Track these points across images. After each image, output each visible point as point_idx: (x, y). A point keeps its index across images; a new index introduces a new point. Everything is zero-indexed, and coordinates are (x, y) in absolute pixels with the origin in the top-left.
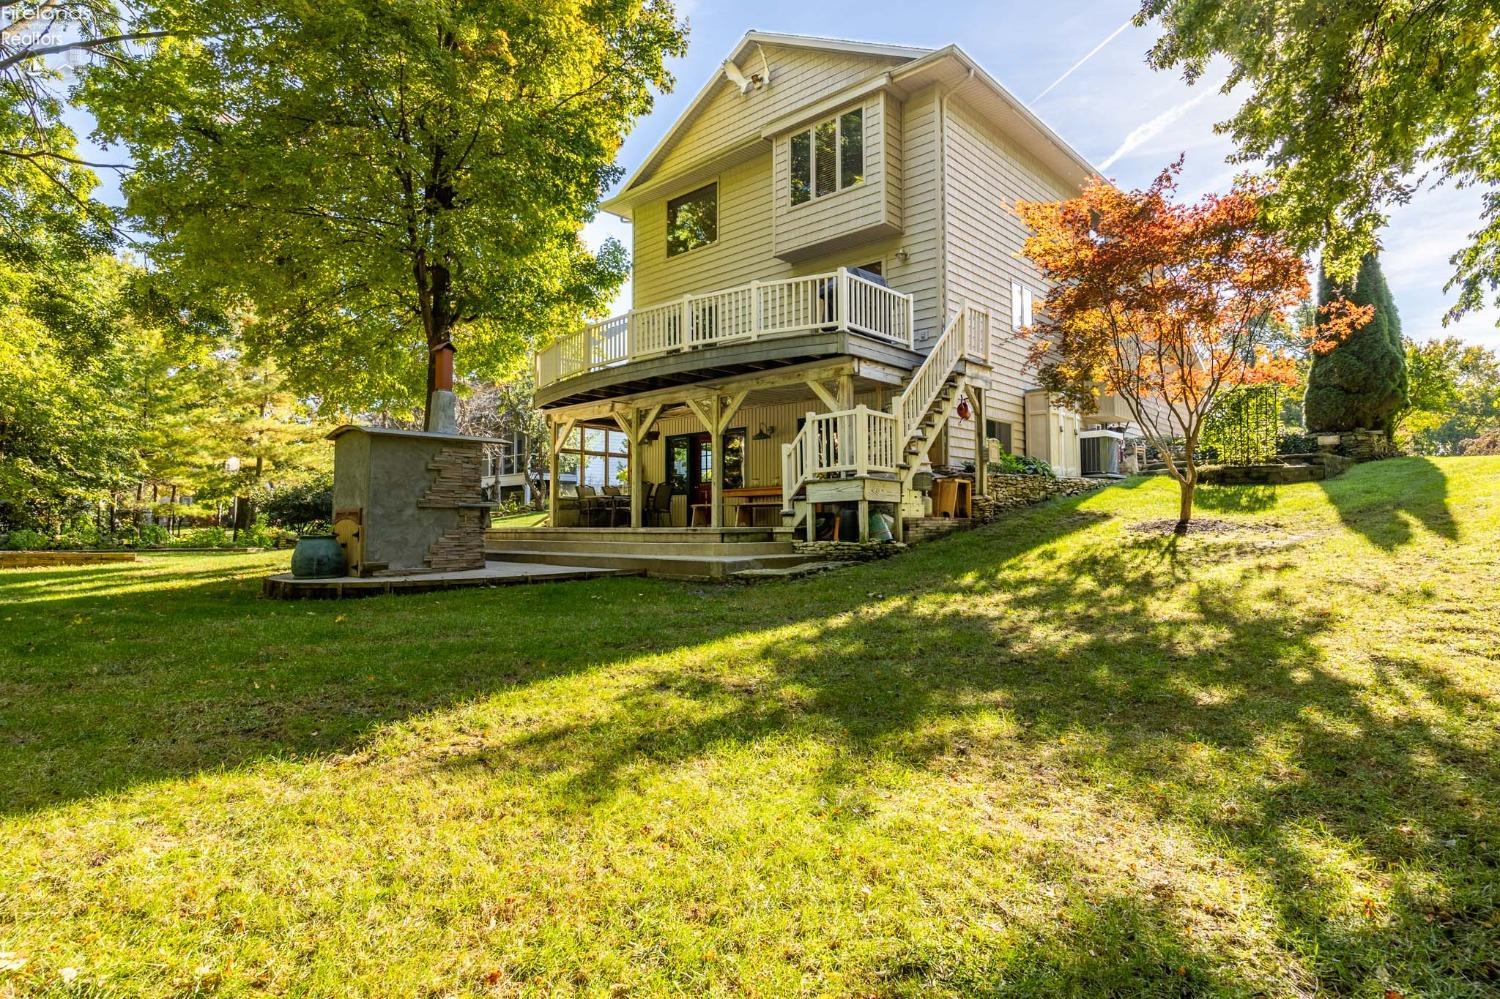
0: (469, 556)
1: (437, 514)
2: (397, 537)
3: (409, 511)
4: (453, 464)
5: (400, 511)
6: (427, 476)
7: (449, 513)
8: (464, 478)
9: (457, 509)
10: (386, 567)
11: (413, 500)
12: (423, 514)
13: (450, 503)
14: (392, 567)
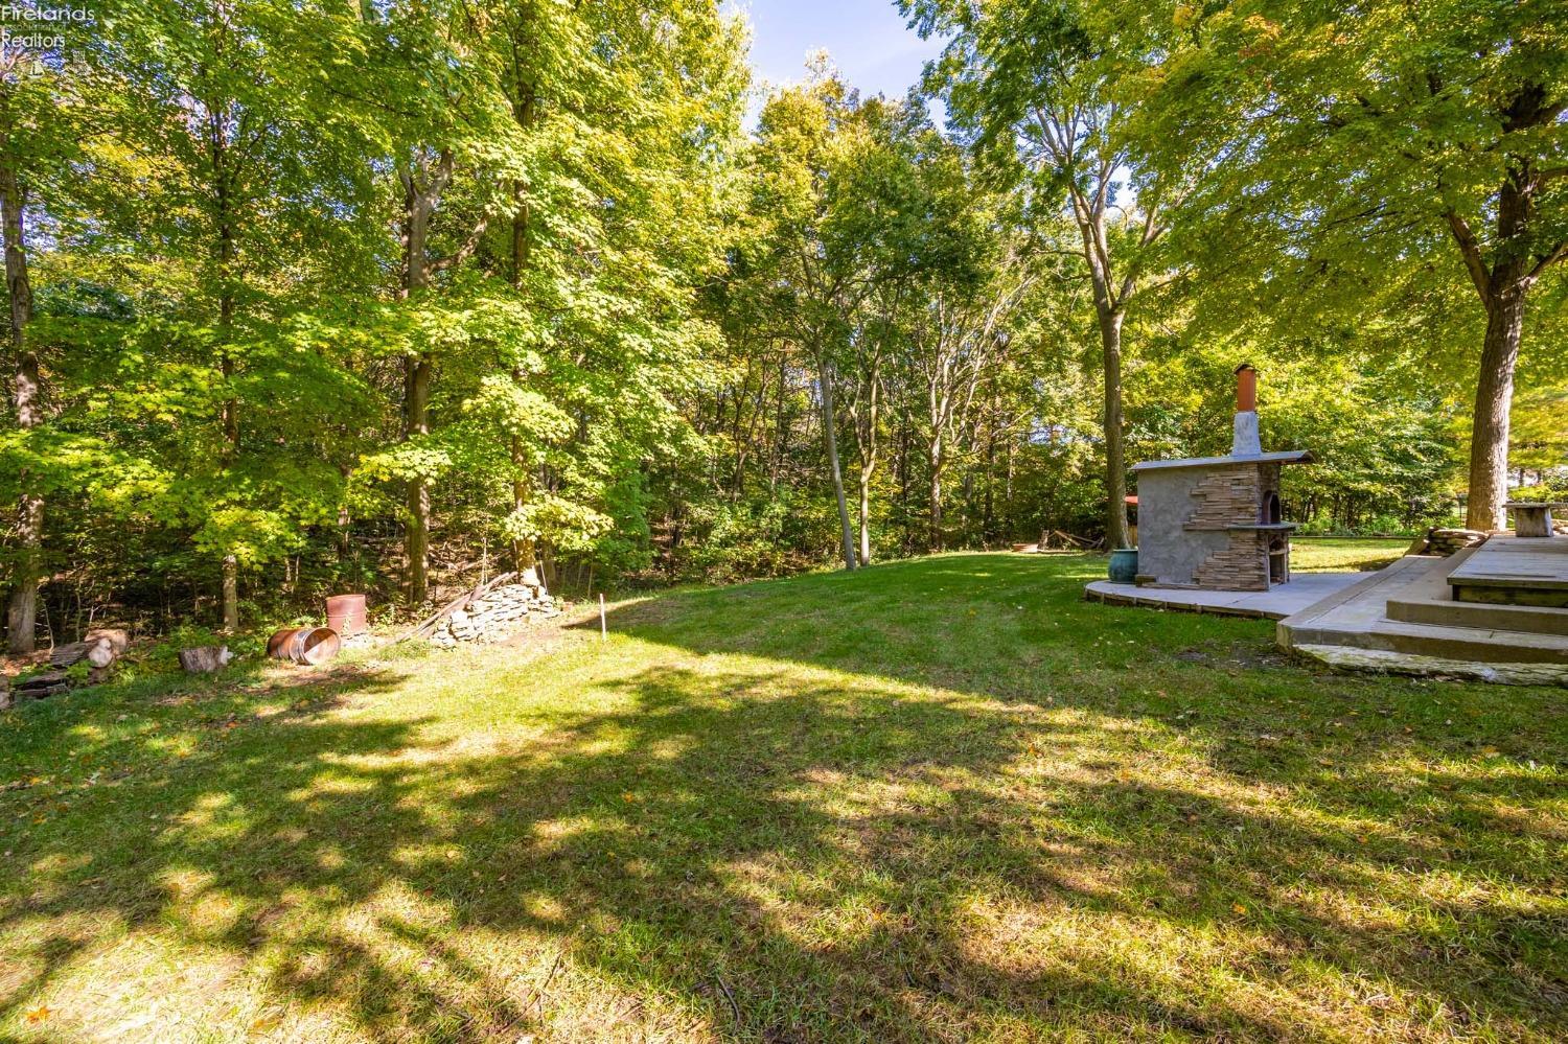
0: (1243, 577)
1: (1204, 536)
2: (1165, 556)
3: (1175, 534)
4: (1221, 487)
5: (1167, 533)
6: (1194, 501)
7: (1220, 534)
8: (1234, 500)
9: (1228, 530)
10: (1154, 580)
11: (1179, 523)
12: (1189, 536)
13: (1218, 525)
14: (1161, 580)
